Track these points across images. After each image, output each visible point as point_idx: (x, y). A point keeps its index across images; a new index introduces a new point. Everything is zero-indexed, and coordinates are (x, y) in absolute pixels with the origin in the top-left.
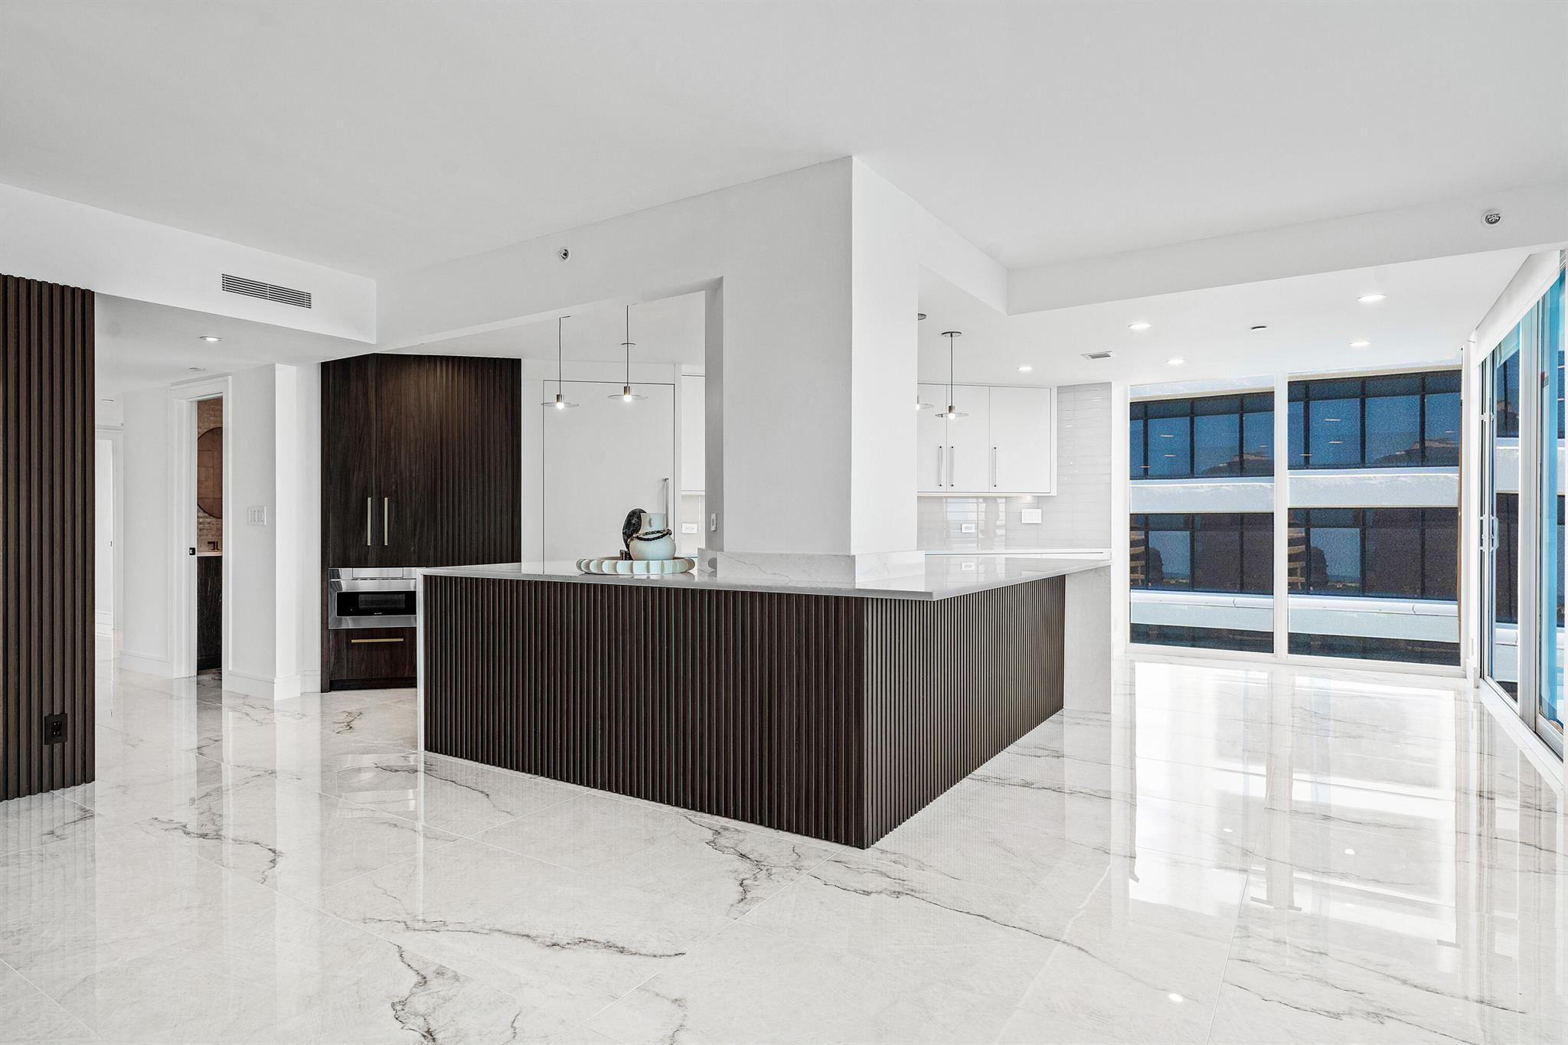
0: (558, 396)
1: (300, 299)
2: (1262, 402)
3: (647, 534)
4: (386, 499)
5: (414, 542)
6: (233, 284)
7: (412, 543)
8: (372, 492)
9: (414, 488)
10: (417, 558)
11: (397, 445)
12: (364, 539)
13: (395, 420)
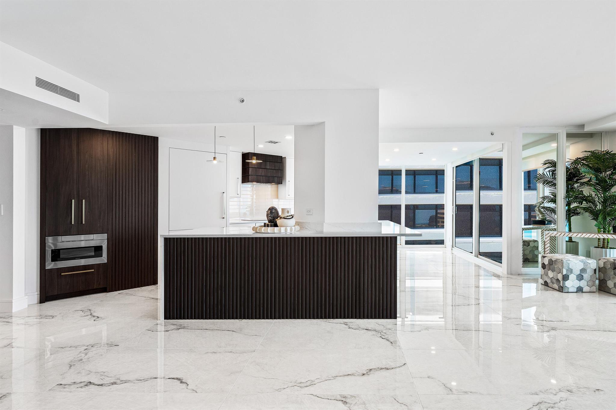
0: (214, 158)
1: (75, 97)
2: (398, 173)
3: (287, 216)
4: (84, 201)
5: (100, 221)
6: (41, 83)
7: (99, 222)
8: (74, 196)
9: (100, 195)
10: (101, 230)
11: (90, 173)
12: (69, 221)
13: (88, 160)
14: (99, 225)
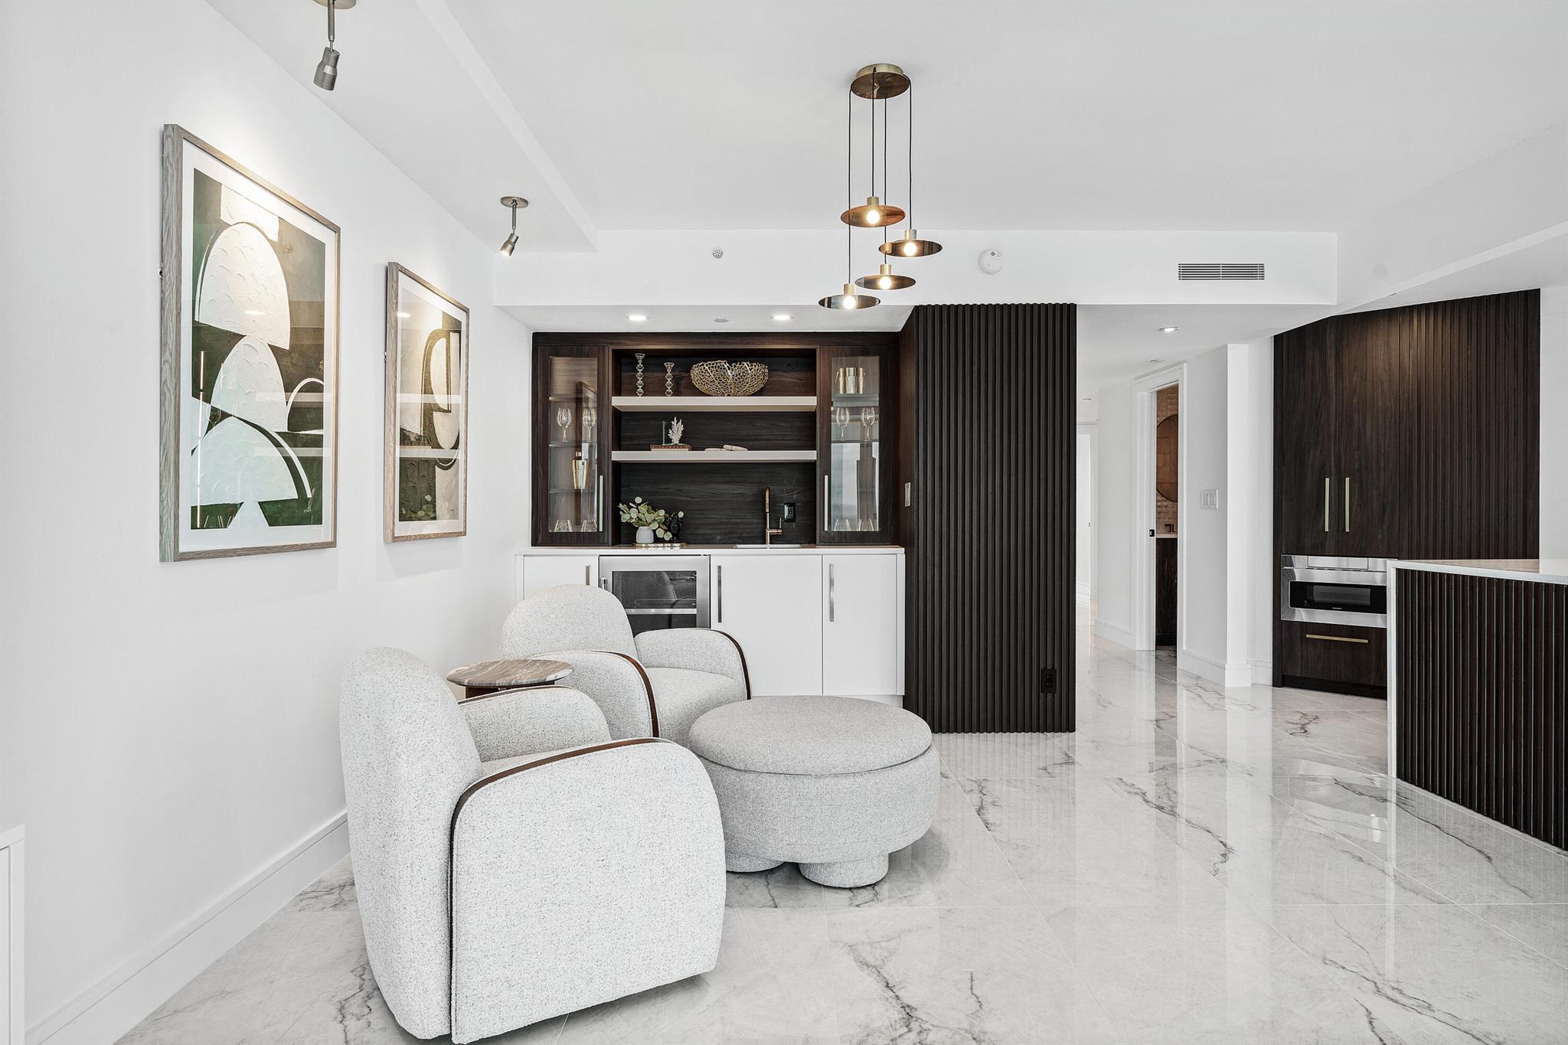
1: (1252, 272)
4: (1348, 480)
5: (1382, 529)
6: (1189, 272)
7: (1380, 530)
8: (1331, 471)
9: (1382, 466)
10: (1385, 548)
11: (1361, 416)
12: (1320, 525)
13: (1358, 388)
14: (1380, 537)
